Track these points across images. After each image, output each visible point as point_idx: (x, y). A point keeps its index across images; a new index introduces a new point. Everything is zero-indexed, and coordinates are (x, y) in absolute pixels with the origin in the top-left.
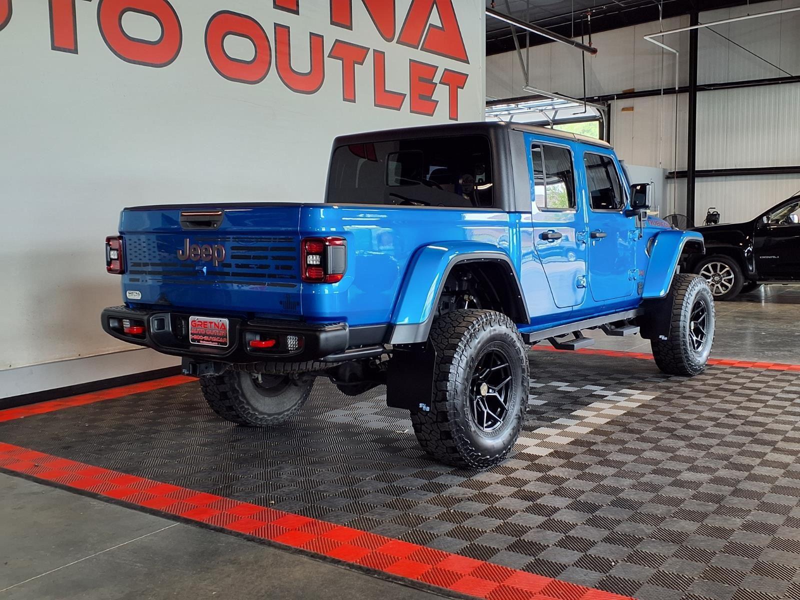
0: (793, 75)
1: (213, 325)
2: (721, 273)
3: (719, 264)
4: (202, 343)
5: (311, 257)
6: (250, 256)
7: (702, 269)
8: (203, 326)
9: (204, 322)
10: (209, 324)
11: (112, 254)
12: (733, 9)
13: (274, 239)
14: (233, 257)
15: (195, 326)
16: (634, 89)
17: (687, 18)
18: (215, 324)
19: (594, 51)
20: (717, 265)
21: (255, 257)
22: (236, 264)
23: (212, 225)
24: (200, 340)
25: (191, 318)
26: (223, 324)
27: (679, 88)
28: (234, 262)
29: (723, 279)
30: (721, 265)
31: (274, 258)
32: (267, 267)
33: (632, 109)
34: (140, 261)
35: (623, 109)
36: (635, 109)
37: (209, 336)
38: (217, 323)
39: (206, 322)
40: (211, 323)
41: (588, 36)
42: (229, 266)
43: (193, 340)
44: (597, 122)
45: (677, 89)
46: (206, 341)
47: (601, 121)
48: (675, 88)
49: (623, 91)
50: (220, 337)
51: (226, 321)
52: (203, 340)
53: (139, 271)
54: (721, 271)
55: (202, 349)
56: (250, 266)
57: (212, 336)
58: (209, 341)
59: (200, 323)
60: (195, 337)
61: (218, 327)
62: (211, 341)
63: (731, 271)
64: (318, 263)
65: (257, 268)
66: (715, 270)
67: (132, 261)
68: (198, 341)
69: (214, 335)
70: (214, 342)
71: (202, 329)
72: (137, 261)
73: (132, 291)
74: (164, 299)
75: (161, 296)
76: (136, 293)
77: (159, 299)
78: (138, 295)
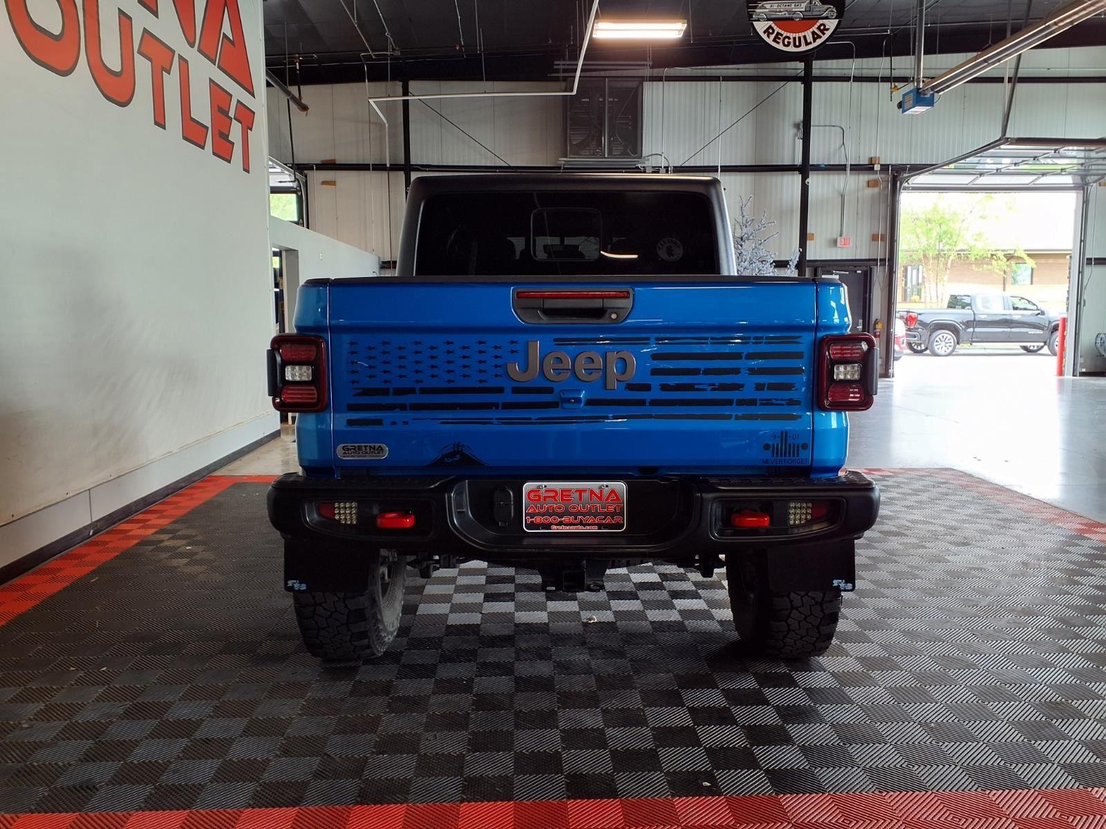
0: (511, 165)
1: (586, 495)
4: (555, 529)
5: (842, 368)
6: (699, 370)
8: (558, 498)
9: (563, 491)
10: (577, 494)
11: (292, 374)
12: (443, 83)
13: (755, 338)
14: (655, 372)
15: (539, 500)
16: (334, 160)
17: (399, 85)
18: (592, 493)
19: (304, 108)
21: (708, 372)
22: (661, 385)
23: (607, 315)
24: (551, 524)
25: (528, 486)
26: (614, 492)
27: (390, 165)
28: (656, 381)
31: (753, 371)
32: (737, 387)
33: (333, 183)
34: (384, 386)
35: (324, 183)
36: (337, 183)
37: (575, 515)
38: (597, 492)
39: (569, 491)
40: (580, 491)
41: (297, 87)
42: (647, 387)
43: (532, 526)
44: (294, 196)
45: (388, 166)
46: (566, 525)
47: (299, 194)
48: (386, 165)
49: (322, 161)
50: (606, 514)
51: (621, 486)
52: (560, 524)
53: (381, 404)
55: (555, 541)
56: (696, 387)
57: (584, 514)
58: (575, 525)
59: (553, 494)
60: (538, 519)
61: (600, 498)
62: (581, 523)
64: (856, 377)
65: (713, 390)
67: (356, 385)
68: (548, 526)
69: (590, 513)
70: (589, 525)
71: (558, 505)
72: (376, 384)
73: (356, 445)
74: (458, 456)
75: (452, 450)
76: (370, 447)
77: (444, 456)
78: (376, 452)
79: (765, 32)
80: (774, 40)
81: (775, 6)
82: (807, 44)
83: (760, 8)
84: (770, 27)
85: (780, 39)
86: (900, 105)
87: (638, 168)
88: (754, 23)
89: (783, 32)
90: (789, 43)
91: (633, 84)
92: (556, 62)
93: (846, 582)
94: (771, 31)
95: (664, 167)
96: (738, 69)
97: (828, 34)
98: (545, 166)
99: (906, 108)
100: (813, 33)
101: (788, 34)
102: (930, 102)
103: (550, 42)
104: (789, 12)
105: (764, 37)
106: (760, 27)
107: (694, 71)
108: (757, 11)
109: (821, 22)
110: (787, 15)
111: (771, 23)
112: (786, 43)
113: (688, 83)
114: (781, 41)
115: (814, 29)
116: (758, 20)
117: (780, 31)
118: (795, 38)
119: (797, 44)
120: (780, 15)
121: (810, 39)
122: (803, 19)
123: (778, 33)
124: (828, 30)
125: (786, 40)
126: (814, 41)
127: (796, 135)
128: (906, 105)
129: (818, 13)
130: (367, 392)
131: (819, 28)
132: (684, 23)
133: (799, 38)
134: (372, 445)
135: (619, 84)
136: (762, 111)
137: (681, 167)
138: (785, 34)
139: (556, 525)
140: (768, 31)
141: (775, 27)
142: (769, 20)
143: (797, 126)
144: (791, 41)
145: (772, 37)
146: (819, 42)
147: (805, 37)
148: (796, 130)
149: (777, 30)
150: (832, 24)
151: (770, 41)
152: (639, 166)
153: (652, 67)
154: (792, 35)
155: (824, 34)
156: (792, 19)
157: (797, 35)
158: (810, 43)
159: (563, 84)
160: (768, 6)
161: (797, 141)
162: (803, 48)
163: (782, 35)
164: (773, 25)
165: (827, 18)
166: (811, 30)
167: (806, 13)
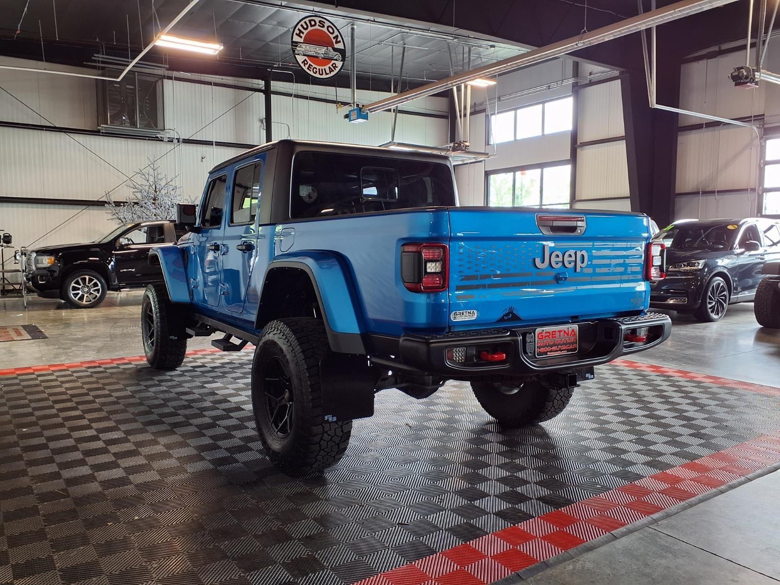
0: (57, 126)
1: (562, 333)
2: (89, 285)
3: (87, 277)
4: (549, 355)
7: (73, 282)
8: (551, 336)
9: (553, 332)
10: (558, 333)
11: (429, 267)
15: (542, 338)
18: (565, 332)
20: (85, 278)
24: (548, 352)
25: (538, 330)
26: (573, 330)
29: (92, 289)
30: (89, 278)
34: (476, 274)
37: (558, 345)
38: (567, 331)
39: (555, 331)
40: (560, 331)
43: (539, 354)
46: (554, 352)
50: (570, 344)
51: (576, 327)
52: (551, 351)
53: (474, 285)
54: (89, 283)
55: (549, 362)
57: (561, 345)
58: (558, 351)
59: (548, 334)
60: (542, 350)
61: (568, 335)
62: (560, 350)
63: (98, 282)
66: (84, 283)
67: (462, 274)
68: (546, 353)
69: (563, 344)
70: (563, 350)
71: (550, 341)
72: (471, 273)
73: (461, 312)
74: (511, 315)
75: (508, 311)
76: (469, 312)
77: (504, 315)
78: (471, 315)
79: (302, 63)
80: (308, 69)
81: (308, 47)
82: (326, 74)
83: (299, 47)
84: (305, 60)
85: (311, 68)
86: (347, 116)
87: (158, 137)
88: (296, 56)
89: (313, 64)
90: (316, 72)
91: (153, 79)
92: (95, 55)
93: (591, 375)
94: (306, 63)
95: (176, 139)
96: (222, 79)
97: (337, 69)
98: (84, 129)
99: (352, 119)
100: (330, 68)
101: (316, 66)
102: (366, 117)
103: (98, 40)
104: (316, 53)
105: (302, 65)
106: (300, 59)
107: (193, 76)
108: (297, 48)
109: (333, 62)
110: (315, 55)
111: (306, 57)
112: (315, 72)
113: (189, 84)
114: (312, 70)
115: (330, 65)
116: (298, 54)
117: (311, 63)
118: (319, 69)
119: (321, 73)
120: (310, 53)
121: (328, 71)
122: (323, 58)
123: (310, 65)
124: (337, 67)
125: (315, 70)
126: (330, 73)
127: (261, 126)
128: (353, 117)
129: (332, 56)
130: (468, 278)
131: (332, 65)
132: (221, 46)
133: (322, 70)
134: (469, 311)
135: (144, 78)
136: (239, 109)
137: (188, 140)
138: (314, 66)
139: (550, 352)
140: (304, 62)
141: (308, 61)
142: (304, 55)
143: (261, 121)
144: (318, 70)
145: (307, 66)
146: (333, 74)
147: (325, 69)
148: (260, 124)
149: (309, 62)
150: (339, 64)
151: (305, 68)
152: (158, 136)
153: (168, 69)
154: (318, 67)
155: (335, 69)
156: (317, 57)
157: (321, 68)
158: (328, 74)
159: (100, 72)
160: (304, 47)
161: (262, 130)
162: (324, 76)
163: (312, 66)
164: (307, 59)
165: (336, 60)
166: (328, 66)
167: (325, 55)
